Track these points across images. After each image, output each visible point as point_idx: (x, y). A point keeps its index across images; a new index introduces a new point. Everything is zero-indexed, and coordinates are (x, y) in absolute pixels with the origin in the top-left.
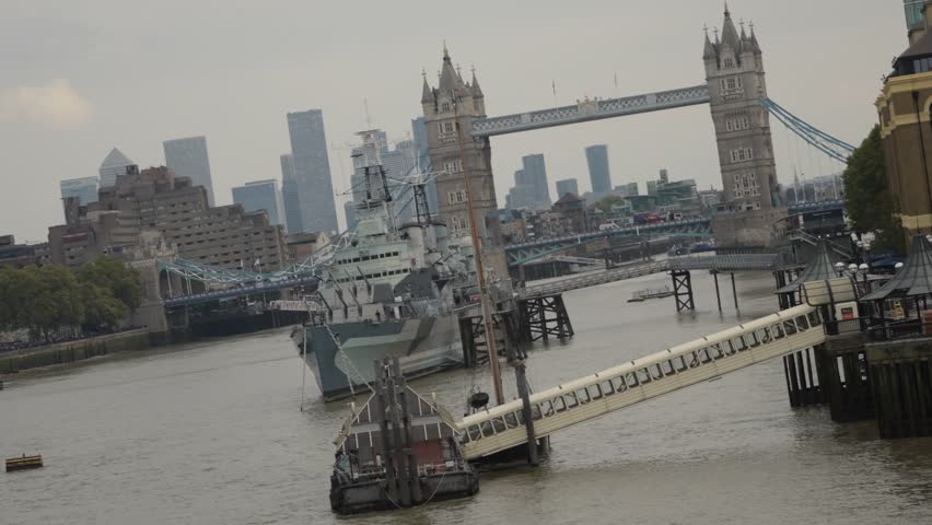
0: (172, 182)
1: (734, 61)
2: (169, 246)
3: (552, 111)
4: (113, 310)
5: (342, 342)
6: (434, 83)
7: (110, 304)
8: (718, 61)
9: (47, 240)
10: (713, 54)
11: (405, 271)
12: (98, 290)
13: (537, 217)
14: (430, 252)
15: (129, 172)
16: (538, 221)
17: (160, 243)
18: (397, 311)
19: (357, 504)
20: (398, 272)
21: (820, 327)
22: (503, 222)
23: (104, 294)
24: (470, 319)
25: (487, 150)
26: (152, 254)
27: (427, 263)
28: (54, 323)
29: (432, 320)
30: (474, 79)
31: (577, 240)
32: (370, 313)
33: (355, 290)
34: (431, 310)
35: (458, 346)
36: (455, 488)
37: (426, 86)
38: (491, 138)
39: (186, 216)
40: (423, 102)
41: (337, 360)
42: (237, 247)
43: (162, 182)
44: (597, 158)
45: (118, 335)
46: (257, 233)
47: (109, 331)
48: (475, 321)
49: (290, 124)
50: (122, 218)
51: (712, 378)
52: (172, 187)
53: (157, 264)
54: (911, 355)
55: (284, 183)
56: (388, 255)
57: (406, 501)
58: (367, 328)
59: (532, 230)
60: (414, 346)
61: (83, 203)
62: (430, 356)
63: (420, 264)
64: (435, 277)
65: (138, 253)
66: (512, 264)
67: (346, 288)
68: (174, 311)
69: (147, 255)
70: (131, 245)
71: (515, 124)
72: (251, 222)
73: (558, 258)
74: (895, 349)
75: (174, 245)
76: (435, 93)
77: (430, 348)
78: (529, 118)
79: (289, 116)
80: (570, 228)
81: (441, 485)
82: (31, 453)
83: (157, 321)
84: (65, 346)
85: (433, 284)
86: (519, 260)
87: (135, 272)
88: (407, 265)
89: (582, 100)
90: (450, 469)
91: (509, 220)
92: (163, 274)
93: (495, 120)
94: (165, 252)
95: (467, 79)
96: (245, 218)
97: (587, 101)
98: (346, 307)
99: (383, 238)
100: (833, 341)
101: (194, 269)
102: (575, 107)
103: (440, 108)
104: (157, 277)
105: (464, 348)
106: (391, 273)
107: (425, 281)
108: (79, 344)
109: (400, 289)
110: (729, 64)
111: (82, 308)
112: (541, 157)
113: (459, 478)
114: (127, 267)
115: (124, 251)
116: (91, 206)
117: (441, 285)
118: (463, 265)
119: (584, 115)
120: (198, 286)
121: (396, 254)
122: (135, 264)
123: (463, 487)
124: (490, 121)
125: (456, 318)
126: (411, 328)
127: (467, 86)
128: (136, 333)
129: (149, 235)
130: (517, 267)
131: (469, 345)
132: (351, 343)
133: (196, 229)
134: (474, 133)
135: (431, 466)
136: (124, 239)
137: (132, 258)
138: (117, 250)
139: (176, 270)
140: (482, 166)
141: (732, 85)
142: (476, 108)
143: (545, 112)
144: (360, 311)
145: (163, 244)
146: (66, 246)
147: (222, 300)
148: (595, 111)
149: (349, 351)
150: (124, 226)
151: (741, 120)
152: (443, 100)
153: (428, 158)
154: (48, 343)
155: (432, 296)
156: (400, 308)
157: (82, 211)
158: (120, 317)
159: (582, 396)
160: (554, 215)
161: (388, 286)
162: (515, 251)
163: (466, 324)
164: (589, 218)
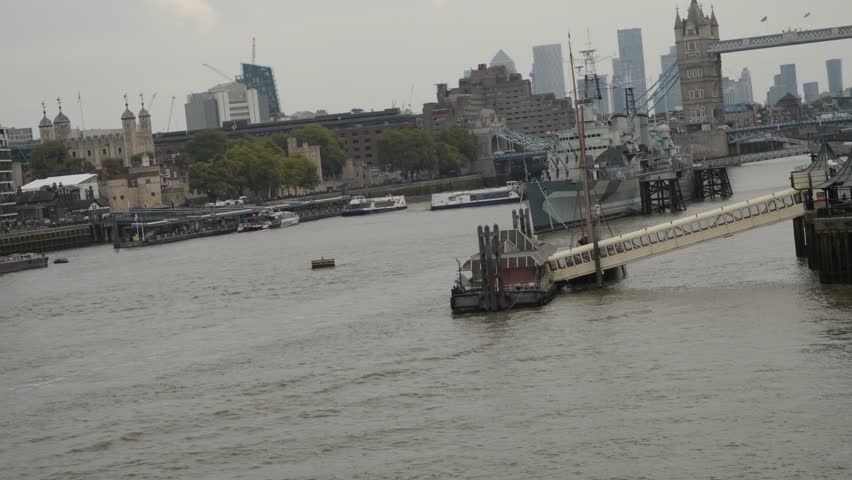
0: (508, 76)
2: (500, 120)
3: (764, 37)
4: (459, 161)
5: (548, 194)
6: (684, 15)
7: (455, 156)
9: (422, 113)
11: (605, 147)
12: (448, 147)
13: (765, 109)
14: (625, 134)
15: (480, 69)
16: (764, 112)
17: (493, 118)
18: (595, 175)
19: (463, 307)
20: (600, 148)
21: (802, 205)
22: (728, 113)
23: (452, 150)
24: (648, 183)
25: (718, 63)
26: (488, 125)
27: (622, 142)
28: (418, 168)
29: (620, 181)
30: (713, 14)
31: (776, 127)
32: (575, 175)
33: (567, 158)
34: (620, 174)
35: (638, 200)
36: (528, 300)
37: (678, 17)
38: (722, 55)
39: (516, 99)
40: (676, 28)
41: (544, 205)
42: (549, 122)
43: (501, 76)
44: (834, 68)
45: (460, 178)
46: (563, 113)
47: (455, 175)
48: (652, 183)
49: (619, 37)
50: (473, 100)
51: (726, 236)
52: (508, 79)
53: (491, 131)
54: (841, 227)
55: (614, 77)
56: (594, 136)
57: (494, 308)
58: (569, 185)
59: (760, 119)
60: (604, 198)
61: (449, 88)
62: (616, 206)
63: (617, 142)
64: (626, 152)
65: (478, 124)
66: (731, 142)
67: (562, 157)
68: (501, 163)
69: (484, 126)
70: (475, 118)
71: (738, 46)
72: (560, 106)
73: (775, 139)
74: (831, 223)
75: (503, 119)
76: (685, 22)
77: (618, 200)
78: (748, 42)
79: (619, 32)
80: (788, 118)
81: (519, 298)
82: (327, 257)
83: (490, 170)
84: (423, 184)
85: (624, 157)
86: (736, 139)
87: (475, 138)
88: (606, 143)
89: (786, 30)
90: (532, 287)
91: (743, 111)
92: (494, 139)
93: (725, 42)
94: (496, 124)
95: (707, 13)
96: (556, 102)
97: (790, 31)
98: (558, 170)
99: (593, 124)
100: (809, 215)
101: (516, 136)
102: (781, 36)
103: (687, 33)
104: (490, 141)
105: (642, 202)
106: (595, 148)
107: (617, 155)
108: (434, 182)
109: (599, 159)
111: (436, 159)
112: (793, 66)
113: (531, 294)
114: (470, 133)
115: (469, 122)
116: (454, 91)
117: (630, 157)
118: (660, 144)
119: (787, 41)
120: (518, 148)
121: (598, 135)
122: (476, 131)
123: (533, 301)
124: (721, 43)
125: (637, 181)
126: (601, 187)
127: (707, 18)
128: (474, 177)
129: (487, 112)
130: (734, 144)
131: (646, 199)
132: (556, 194)
133: (523, 109)
134: (709, 51)
135: (519, 285)
136: (472, 114)
137: (474, 126)
138: (466, 121)
139: (503, 136)
140: (715, 74)
142: (712, 33)
143: (760, 38)
144: (567, 173)
145: (496, 119)
146: (434, 117)
147: (534, 158)
148: (795, 39)
149: (551, 200)
150: (473, 105)
152: (689, 27)
153: (677, 67)
154: (413, 181)
155: (622, 165)
156: (598, 173)
157: (448, 93)
158: (463, 166)
159: (638, 243)
160: (778, 108)
161: (591, 157)
162: (734, 133)
163: (645, 185)
164: (802, 111)
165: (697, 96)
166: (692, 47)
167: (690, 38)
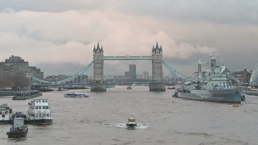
1: (159, 52)
6: (96, 48)
8: (156, 52)
10: (154, 50)
15: (12, 57)
25: (103, 63)
38: (104, 61)
40: (94, 51)
65: (27, 74)
86: (108, 86)
93: (105, 57)
97: (128, 56)
102: (125, 57)
110: (158, 53)
119: (127, 59)
122: (26, 76)
124: (104, 57)
134: (103, 59)
141: (158, 57)
143: (119, 57)
148: (129, 58)
151: (158, 64)
165: (98, 72)
166: (98, 57)
167: (98, 55)
